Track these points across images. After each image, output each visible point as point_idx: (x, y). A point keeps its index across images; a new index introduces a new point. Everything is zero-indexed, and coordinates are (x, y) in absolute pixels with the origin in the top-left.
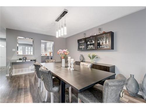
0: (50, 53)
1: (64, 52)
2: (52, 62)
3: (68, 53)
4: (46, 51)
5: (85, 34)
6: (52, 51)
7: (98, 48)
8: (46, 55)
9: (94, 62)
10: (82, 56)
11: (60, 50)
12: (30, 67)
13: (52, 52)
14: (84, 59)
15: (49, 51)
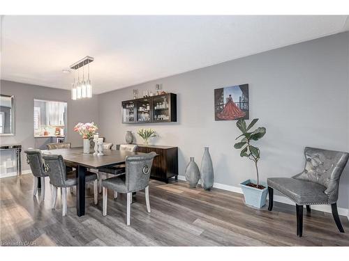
0: (58, 130)
1: (88, 127)
2: (64, 147)
3: (94, 129)
4: (45, 124)
5: (136, 91)
6: (63, 123)
7: (154, 119)
8: (45, 133)
9: (149, 144)
10: (130, 133)
11: (79, 124)
12: (5, 163)
13: (62, 127)
14: (135, 140)
15: (56, 123)
